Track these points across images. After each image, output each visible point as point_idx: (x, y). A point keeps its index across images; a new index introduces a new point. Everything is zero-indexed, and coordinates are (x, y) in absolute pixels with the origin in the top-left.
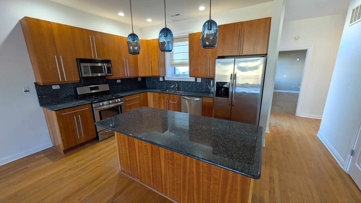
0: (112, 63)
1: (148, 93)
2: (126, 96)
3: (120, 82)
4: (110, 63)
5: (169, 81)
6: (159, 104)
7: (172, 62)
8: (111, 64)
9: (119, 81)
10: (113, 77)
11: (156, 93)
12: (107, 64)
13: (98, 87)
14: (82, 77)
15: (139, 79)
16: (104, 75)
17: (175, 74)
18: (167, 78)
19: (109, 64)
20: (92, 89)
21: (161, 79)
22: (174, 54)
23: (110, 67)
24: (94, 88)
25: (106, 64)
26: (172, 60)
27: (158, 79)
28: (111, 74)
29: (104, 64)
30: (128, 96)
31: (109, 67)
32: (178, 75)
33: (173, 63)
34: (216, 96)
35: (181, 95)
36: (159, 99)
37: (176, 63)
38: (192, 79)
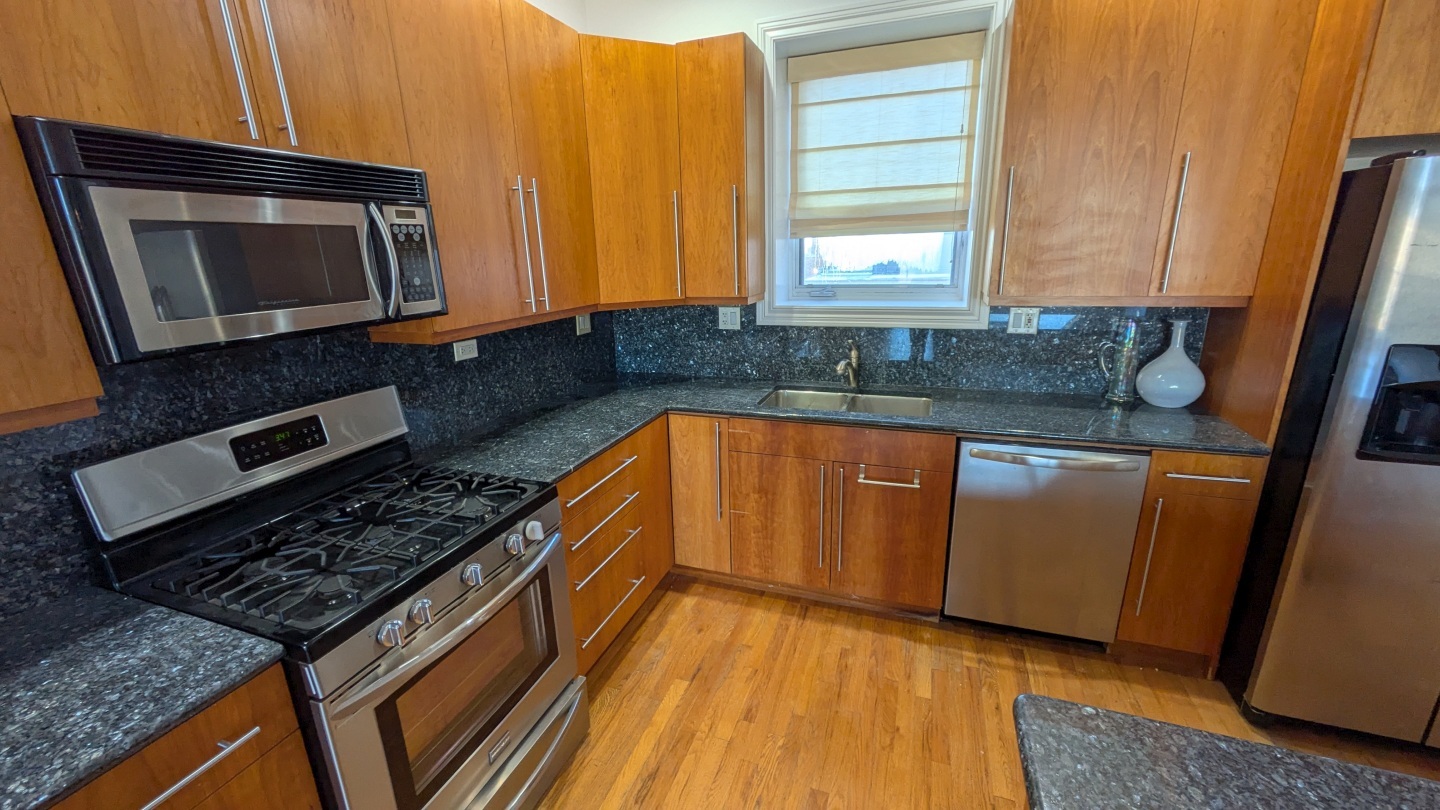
0: (433, 202)
1: (677, 423)
2: (569, 473)
3: (475, 354)
4: (422, 203)
5: (784, 329)
6: (762, 490)
7: (793, 208)
8: (430, 216)
9: (465, 351)
10: (442, 324)
11: (738, 421)
12: (399, 214)
13: (314, 420)
14: (134, 360)
15: (583, 326)
16: (379, 315)
17: (800, 283)
18: (773, 309)
19: (412, 215)
20: (249, 453)
21: (729, 319)
22: (809, 156)
23: (422, 236)
24: (279, 437)
25: (390, 210)
26: (796, 194)
27: (702, 315)
28: (434, 305)
29: (373, 207)
30: (576, 469)
31: (417, 238)
32: (825, 292)
33: (799, 216)
34: (1361, 454)
35: (959, 435)
36: (767, 460)
37: (821, 215)
38: (968, 312)
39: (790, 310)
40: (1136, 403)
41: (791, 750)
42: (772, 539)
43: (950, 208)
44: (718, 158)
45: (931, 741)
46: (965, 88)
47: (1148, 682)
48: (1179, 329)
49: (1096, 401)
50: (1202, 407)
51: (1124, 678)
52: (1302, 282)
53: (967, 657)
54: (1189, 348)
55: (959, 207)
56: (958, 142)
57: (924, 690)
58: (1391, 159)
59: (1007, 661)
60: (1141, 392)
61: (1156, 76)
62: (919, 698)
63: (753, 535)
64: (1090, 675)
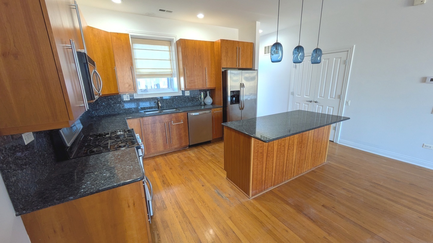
1: (128, 121)
6: (153, 132)
11: (145, 118)
18: (138, 95)
21: (126, 98)
26: (136, 68)
27: (118, 98)
33: (137, 73)
34: (231, 104)
35: (187, 112)
36: (153, 125)
37: (143, 73)
38: (178, 92)
39: (142, 95)
40: (205, 104)
41: (182, 168)
42: (156, 142)
43: (170, 73)
44: (125, 60)
45: (199, 159)
46: (168, 51)
47: (217, 143)
48: (208, 92)
49: (200, 105)
50: (213, 104)
51: (215, 144)
52: (221, 84)
53: (195, 150)
54: (210, 96)
55: (171, 73)
56: (169, 61)
57: (193, 155)
58: (226, 70)
59: (201, 148)
60: (205, 103)
61: (200, 56)
62: (194, 156)
63: (151, 143)
64: (211, 145)
